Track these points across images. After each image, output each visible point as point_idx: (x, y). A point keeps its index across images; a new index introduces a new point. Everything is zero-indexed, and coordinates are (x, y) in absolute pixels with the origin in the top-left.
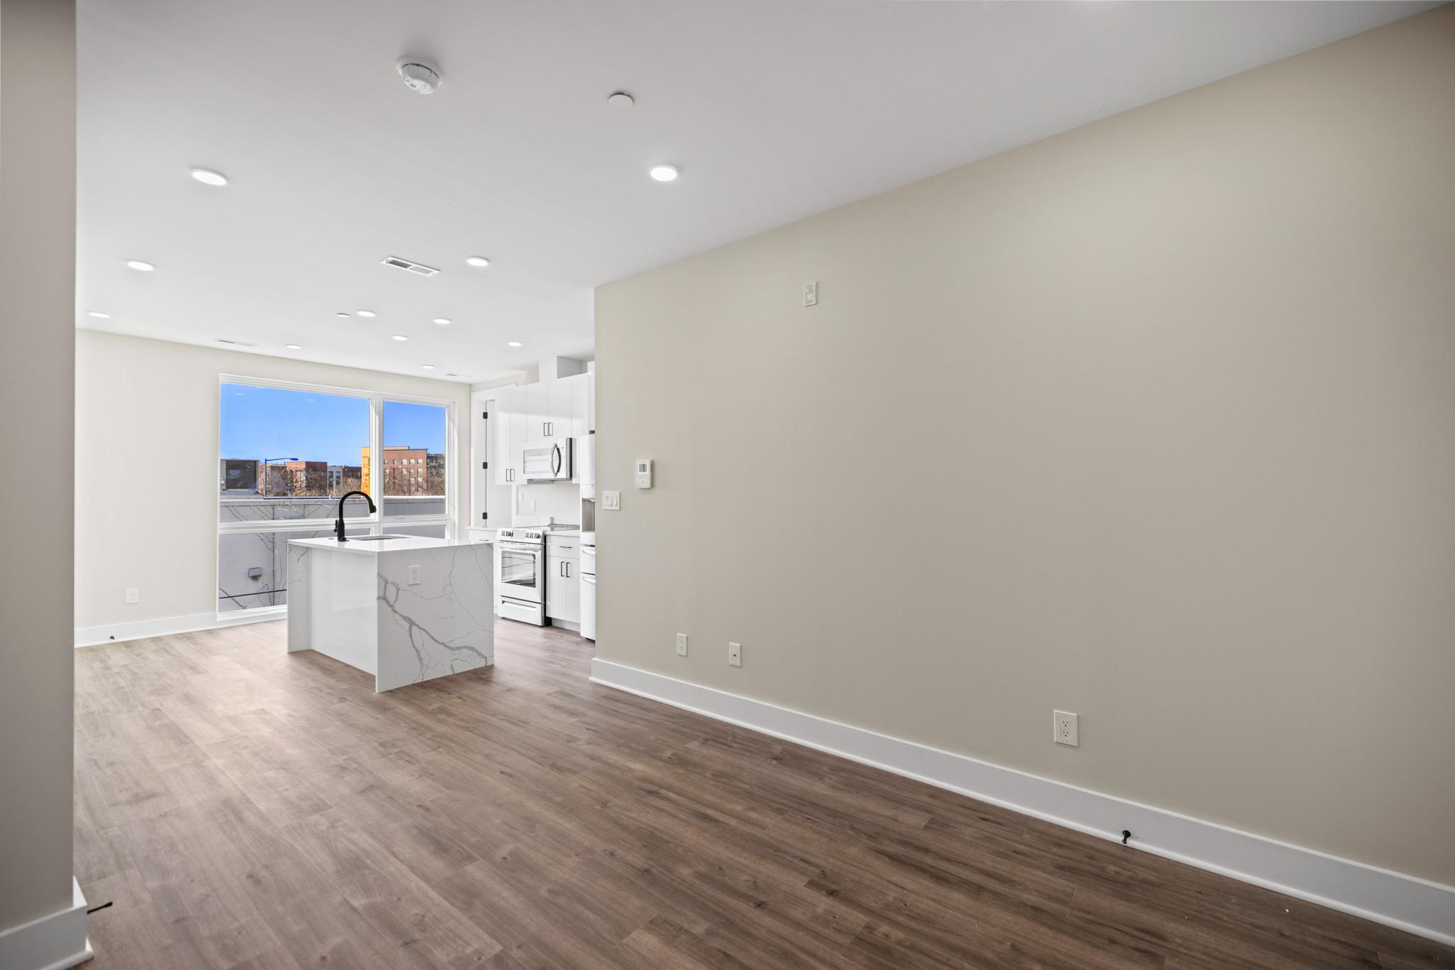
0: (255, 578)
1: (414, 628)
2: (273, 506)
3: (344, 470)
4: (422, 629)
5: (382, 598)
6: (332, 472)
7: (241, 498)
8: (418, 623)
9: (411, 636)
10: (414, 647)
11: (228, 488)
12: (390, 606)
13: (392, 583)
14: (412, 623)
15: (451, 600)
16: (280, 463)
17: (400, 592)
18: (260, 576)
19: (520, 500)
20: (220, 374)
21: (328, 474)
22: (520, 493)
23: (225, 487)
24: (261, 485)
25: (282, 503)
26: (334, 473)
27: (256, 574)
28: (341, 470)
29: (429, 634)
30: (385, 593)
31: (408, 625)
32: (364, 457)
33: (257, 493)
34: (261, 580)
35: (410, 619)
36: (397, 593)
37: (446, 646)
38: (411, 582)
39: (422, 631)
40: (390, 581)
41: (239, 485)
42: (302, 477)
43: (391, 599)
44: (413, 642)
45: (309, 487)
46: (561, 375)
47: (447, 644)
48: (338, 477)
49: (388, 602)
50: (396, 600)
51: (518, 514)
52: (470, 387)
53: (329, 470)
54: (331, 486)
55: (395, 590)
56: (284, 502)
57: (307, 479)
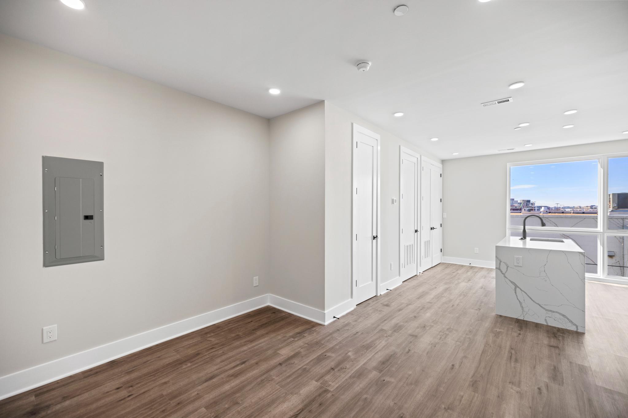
1: (518, 289)
4: (523, 291)
5: (498, 268)
8: (520, 287)
9: (516, 293)
10: (518, 299)
12: (503, 274)
13: (504, 262)
14: (516, 286)
15: (546, 281)
17: (509, 268)
18: (614, 256)
29: (528, 296)
30: (500, 266)
31: (514, 287)
34: (614, 258)
35: (515, 283)
36: (507, 268)
37: (541, 307)
38: (516, 264)
39: (523, 292)
40: (502, 261)
43: (504, 270)
44: (517, 296)
47: (542, 305)
49: (501, 272)
50: (506, 272)
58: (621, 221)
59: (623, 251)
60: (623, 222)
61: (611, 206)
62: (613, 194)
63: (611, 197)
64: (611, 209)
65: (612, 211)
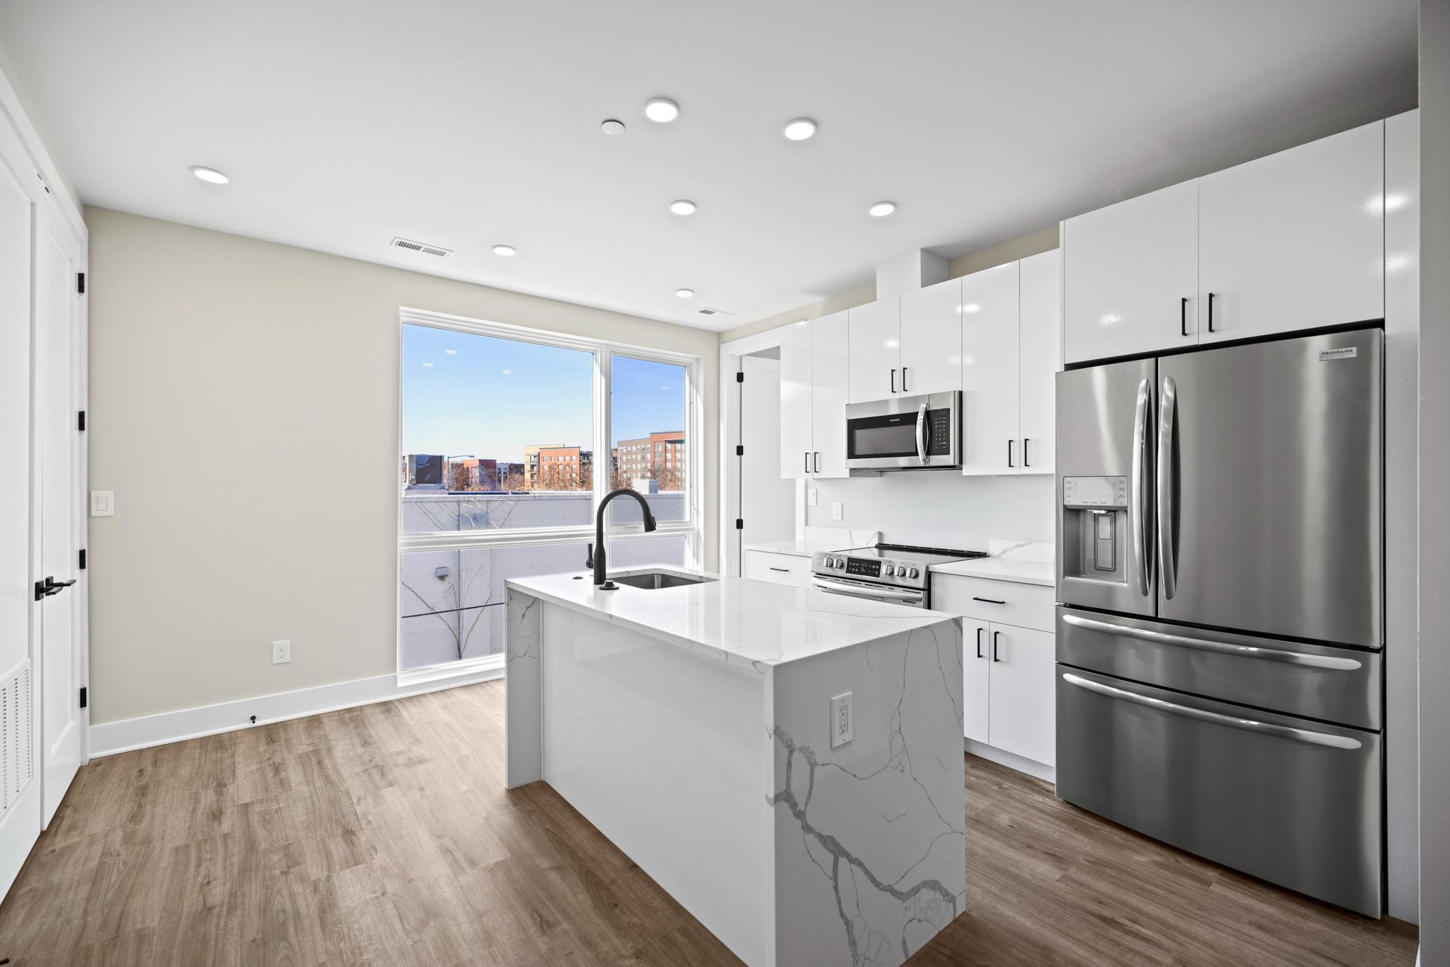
0: (442, 578)
1: (843, 861)
2: (459, 502)
3: (510, 466)
4: (857, 860)
5: (783, 797)
6: (500, 469)
7: (430, 494)
8: (849, 849)
9: (836, 888)
11: (417, 483)
12: (799, 813)
13: (801, 748)
14: (837, 850)
15: (902, 770)
16: (459, 460)
17: (817, 771)
18: (446, 576)
19: (812, 501)
20: (401, 308)
21: (497, 471)
22: (811, 491)
23: (415, 482)
24: (445, 481)
25: (466, 499)
26: (502, 469)
27: (443, 574)
28: (508, 467)
29: (867, 872)
30: (788, 781)
31: (831, 857)
32: (526, 455)
33: (443, 488)
34: (447, 579)
36: (812, 775)
37: (894, 893)
38: (837, 739)
39: (854, 868)
40: (797, 746)
41: (426, 479)
42: (476, 473)
43: (801, 795)
44: (839, 902)
45: (482, 482)
46: (926, 282)
47: (895, 887)
48: (505, 473)
49: (794, 805)
50: (809, 798)
51: (807, 524)
52: (719, 337)
53: (497, 467)
54: (500, 481)
55: (808, 767)
56: (468, 497)
57: (480, 475)
58: (455, 505)
59: (459, 564)
60: (459, 509)
61: (407, 480)
62: (410, 456)
63: (407, 460)
64: (407, 484)
65: (409, 488)
